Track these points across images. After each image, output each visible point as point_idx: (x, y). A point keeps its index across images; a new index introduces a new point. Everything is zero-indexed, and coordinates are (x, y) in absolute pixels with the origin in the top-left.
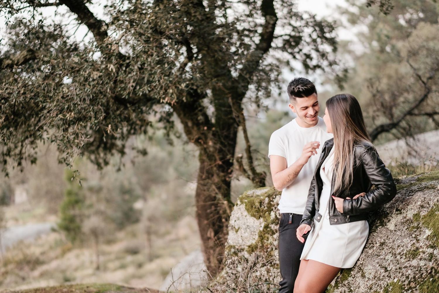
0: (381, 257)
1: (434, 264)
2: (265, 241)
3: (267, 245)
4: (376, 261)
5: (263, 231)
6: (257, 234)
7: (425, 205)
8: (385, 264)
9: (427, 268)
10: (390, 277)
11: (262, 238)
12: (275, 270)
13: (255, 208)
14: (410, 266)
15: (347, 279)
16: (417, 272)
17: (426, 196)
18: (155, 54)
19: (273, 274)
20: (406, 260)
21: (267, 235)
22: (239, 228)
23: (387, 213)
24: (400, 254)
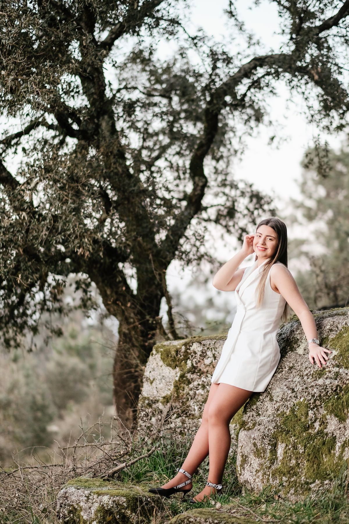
0: (289, 380)
1: (340, 382)
2: (181, 391)
3: (183, 396)
4: (284, 384)
5: (179, 380)
6: (172, 384)
7: (334, 329)
8: (292, 385)
9: (332, 386)
10: (297, 397)
11: (177, 388)
12: (190, 420)
13: (171, 357)
14: (316, 385)
15: (255, 404)
16: (323, 390)
17: (335, 320)
18: (70, 201)
19: (188, 425)
20: (313, 379)
21: (182, 385)
22: (154, 380)
23: (298, 339)
24: (307, 375)
